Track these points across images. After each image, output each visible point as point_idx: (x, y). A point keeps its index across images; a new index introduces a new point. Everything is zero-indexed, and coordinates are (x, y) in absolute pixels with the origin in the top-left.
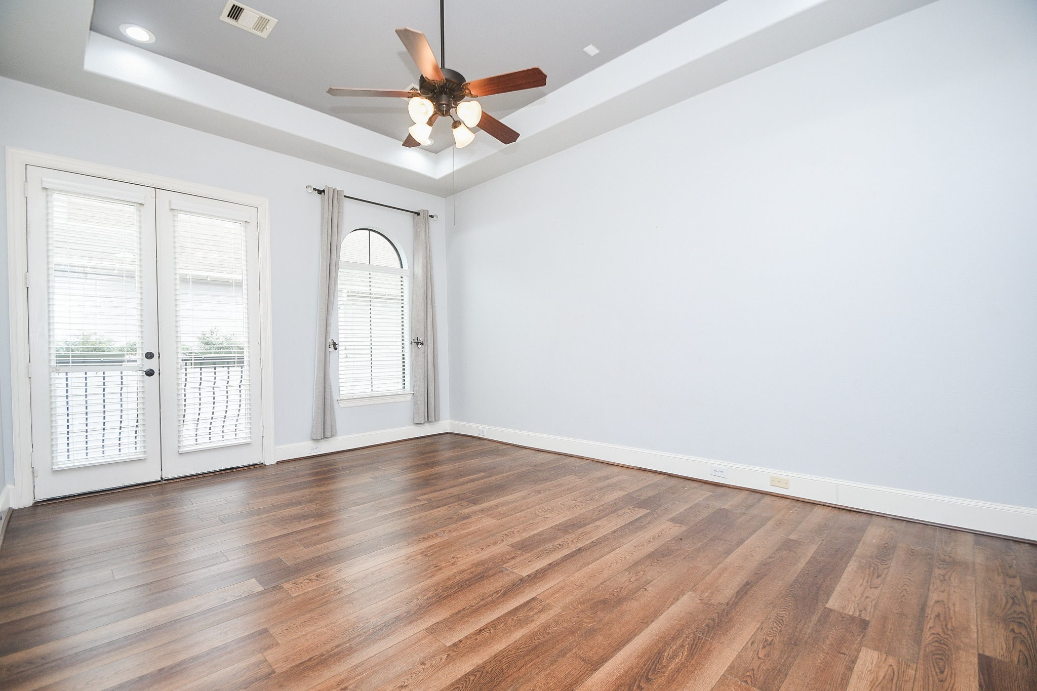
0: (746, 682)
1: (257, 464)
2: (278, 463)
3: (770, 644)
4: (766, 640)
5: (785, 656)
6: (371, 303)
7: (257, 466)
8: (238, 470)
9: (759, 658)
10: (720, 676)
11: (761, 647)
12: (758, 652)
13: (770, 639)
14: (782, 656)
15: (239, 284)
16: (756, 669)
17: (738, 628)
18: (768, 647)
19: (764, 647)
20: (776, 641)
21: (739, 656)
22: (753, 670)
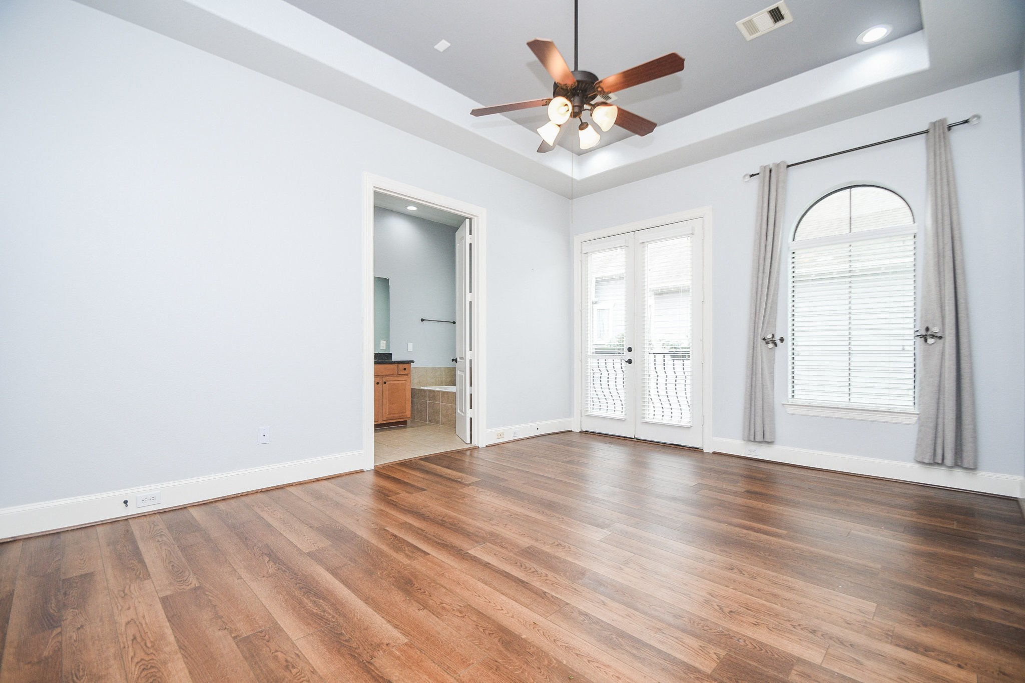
0: (261, 632)
1: (698, 449)
2: (714, 453)
3: (287, 667)
4: (294, 667)
5: (264, 670)
6: (850, 285)
7: (697, 450)
8: (681, 447)
9: (276, 651)
10: (277, 620)
11: (289, 659)
12: (284, 654)
13: (294, 671)
14: (267, 668)
15: (685, 291)
16: (268, 643)
17: (324, 653)
18: (285, 664)
19: (287, 661)
20: (287, 674)
21: (288, 639)
22: (268, 641)
